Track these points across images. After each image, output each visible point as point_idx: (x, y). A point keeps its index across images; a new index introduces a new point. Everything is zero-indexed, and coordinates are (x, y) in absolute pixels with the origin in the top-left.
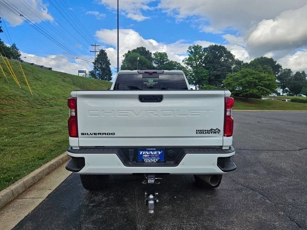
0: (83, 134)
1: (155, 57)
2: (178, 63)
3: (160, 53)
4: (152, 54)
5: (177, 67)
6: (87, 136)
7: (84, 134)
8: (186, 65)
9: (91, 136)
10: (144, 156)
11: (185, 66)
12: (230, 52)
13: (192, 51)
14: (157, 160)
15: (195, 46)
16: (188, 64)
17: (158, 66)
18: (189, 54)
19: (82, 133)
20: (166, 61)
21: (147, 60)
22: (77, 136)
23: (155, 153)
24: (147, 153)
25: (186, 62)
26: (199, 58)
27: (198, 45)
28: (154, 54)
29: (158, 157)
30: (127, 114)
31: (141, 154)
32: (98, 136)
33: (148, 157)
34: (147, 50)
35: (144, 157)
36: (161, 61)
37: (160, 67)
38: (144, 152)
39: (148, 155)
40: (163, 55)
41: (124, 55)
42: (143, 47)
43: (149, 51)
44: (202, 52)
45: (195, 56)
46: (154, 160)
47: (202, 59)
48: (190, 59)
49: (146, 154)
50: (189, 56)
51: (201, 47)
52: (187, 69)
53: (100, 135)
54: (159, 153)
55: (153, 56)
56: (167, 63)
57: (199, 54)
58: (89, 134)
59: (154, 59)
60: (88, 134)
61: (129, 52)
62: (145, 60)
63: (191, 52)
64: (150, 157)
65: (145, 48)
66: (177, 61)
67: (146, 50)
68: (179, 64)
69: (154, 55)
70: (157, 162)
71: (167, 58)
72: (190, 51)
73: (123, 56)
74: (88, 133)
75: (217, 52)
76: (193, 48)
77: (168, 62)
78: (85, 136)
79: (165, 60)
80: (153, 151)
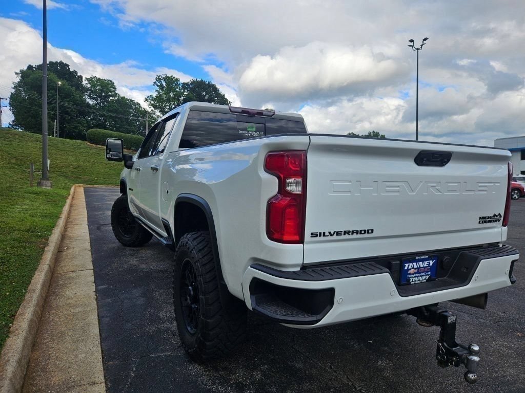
0: (314, 235)
1: (89, 86)
2: (136, 102)
3: (99, 79)
4: (84, 79)
5: (133, 109)
6: (322, 238)
7: (317, 236)
8: (153, 108)
9: (330, 238)
10: (409, 272)
11: (149, 110)
12: (224, 95)
13: (162, 85)
14: (427, 277)
15: (168, 77)
16: (155, 107)
17: (96, 104)
18: (158, 88)
19: (312, 234)
20: (112, 96)
21: (73, 89)
22: (301, 241)
23: (426, 264)
24: (415, 267)
25: (152, 102)
26: (174, 98)
27: (172, 76)
28: (88, 80)
29: (429, 272)
30: (397, 188)
31: (406, 268)
32: (343, 237)
33: (415, 273)
34: (72, 70)
35: (410, 274)
36: (103, 94)
37: (100, 105)
38: (411, 264)
39: (415, 269)
40: (108, 84)
41: (18, 72)
42: (63, 63)
43: (76, 72)
44: (179, 89)
45: (167, 94)
46: (423, 278)
47: (179, 100)
48: (159, 98)
49: (413, 268)
50: (157, 93)
51: (177, 80)
52: (154, 116)
53: (347, 236)
54: (431, 263)
55: (84, 82)
56: (115, 100)
57: (174, 92)
58: (327, 234)
59: (88, 89)
60: (324, 235)
61: (30, 67)
62: (69, 89)
63: (161, 87)
64: (418, 273)
65: (68, 66)
66: (133, 99)
67: (69, 69)
68: (138, 104)
69: (87, 82)
70: (428, 280)
71: (114, 92)
72: (159, 84)
73: (17, 74)
74: (324, 233)
75: (204, 93)
76: (165, 79)
77: (116, 98)
78: (318, 238)
79: (111, 94)
80: (423, 260)
